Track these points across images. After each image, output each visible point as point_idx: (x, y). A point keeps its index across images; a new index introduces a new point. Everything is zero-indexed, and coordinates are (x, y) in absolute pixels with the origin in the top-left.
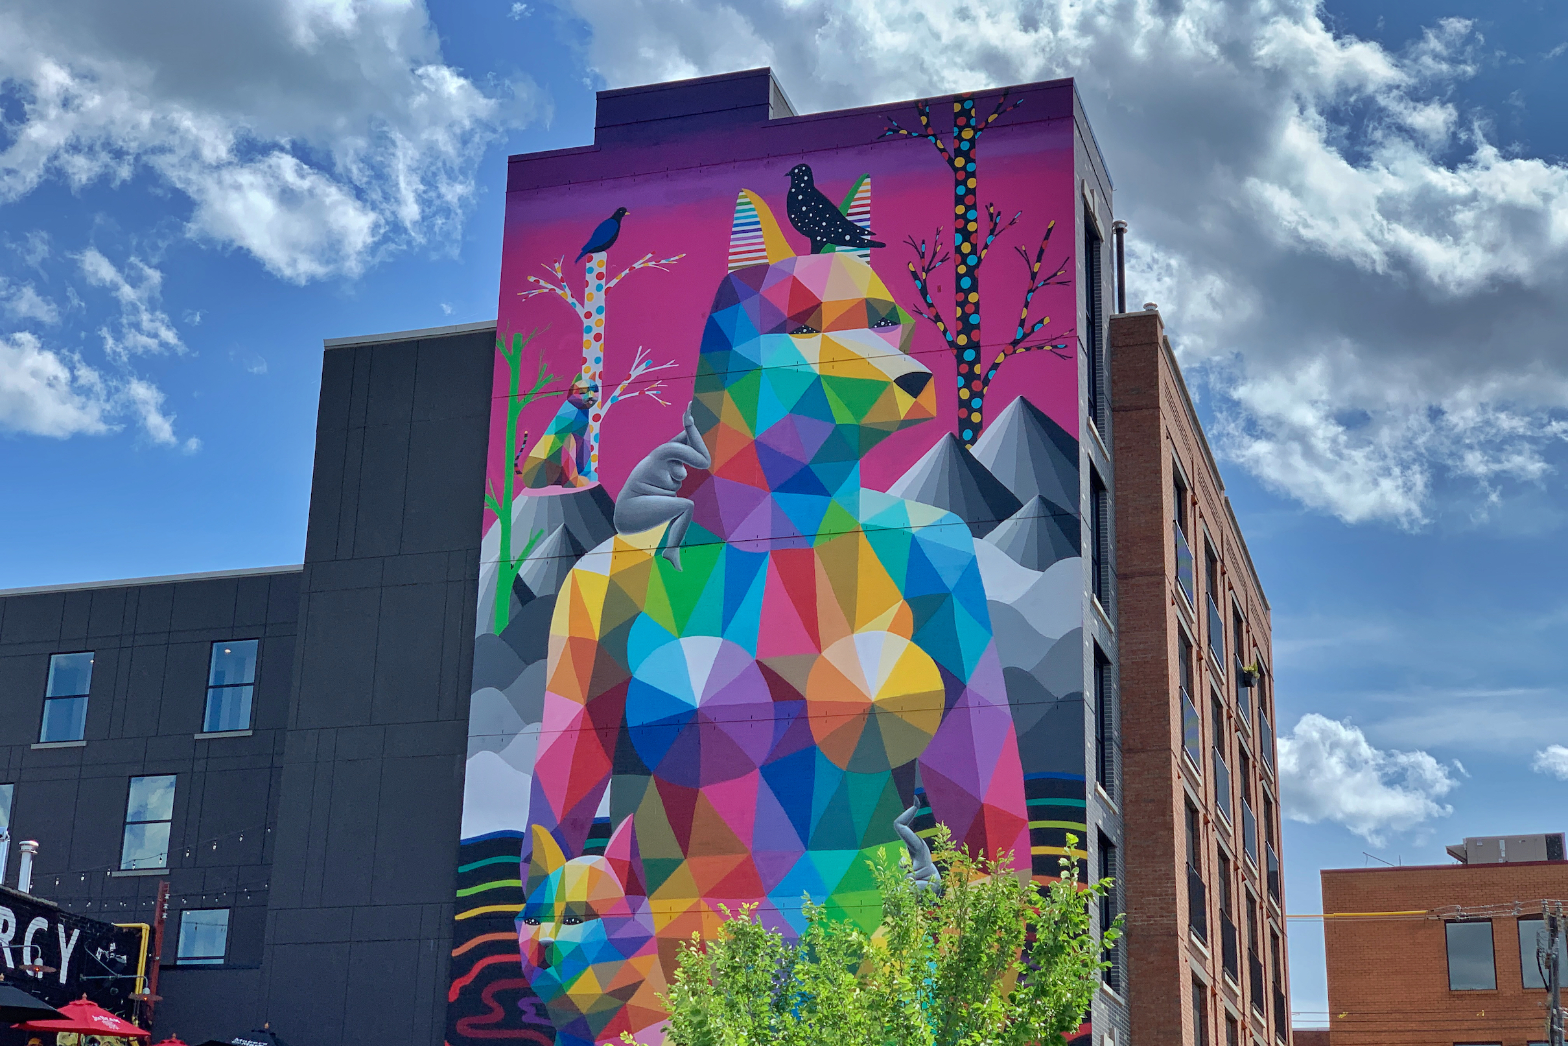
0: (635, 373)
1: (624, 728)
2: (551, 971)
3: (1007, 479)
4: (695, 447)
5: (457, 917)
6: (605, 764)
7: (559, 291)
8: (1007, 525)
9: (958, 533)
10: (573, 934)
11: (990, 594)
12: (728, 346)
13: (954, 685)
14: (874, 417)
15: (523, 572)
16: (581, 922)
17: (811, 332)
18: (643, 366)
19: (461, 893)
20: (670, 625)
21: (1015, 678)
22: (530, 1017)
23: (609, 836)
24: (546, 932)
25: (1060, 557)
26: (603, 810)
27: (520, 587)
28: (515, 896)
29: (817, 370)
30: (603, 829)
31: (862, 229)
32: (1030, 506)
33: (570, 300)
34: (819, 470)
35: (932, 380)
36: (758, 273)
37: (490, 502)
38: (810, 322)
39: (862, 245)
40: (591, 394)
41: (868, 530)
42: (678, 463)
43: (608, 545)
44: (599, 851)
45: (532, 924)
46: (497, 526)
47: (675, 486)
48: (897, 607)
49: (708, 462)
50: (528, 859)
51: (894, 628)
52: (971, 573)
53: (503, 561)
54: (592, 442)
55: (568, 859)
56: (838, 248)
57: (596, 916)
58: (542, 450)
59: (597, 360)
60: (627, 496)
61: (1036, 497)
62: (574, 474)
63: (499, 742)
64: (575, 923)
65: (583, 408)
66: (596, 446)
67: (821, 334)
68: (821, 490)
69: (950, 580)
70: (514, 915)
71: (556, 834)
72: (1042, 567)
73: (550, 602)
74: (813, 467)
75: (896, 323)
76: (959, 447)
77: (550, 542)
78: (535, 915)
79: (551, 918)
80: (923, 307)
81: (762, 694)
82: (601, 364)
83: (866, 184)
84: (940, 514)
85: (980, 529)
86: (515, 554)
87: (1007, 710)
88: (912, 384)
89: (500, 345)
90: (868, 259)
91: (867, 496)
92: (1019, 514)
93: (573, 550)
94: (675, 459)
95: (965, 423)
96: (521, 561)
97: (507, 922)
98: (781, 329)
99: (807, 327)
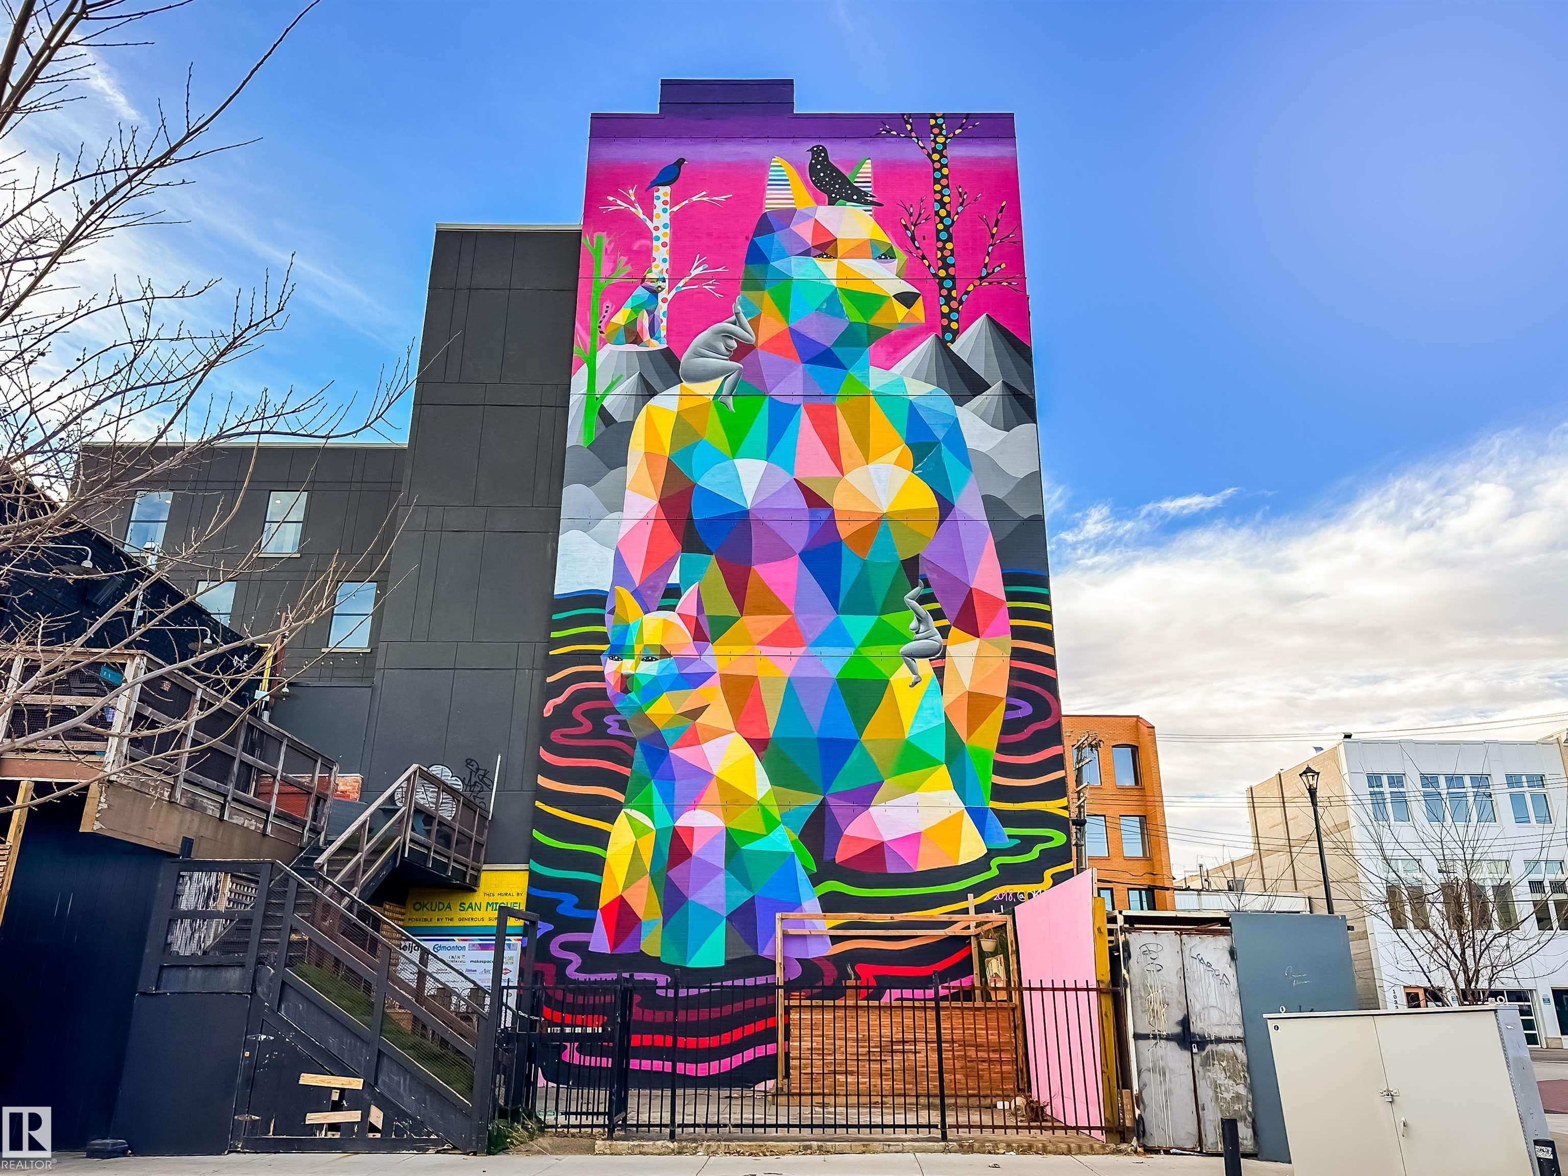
0: (694, 273)
1: (690, 519)
2: (632, 695)
3: (978, 367)
4: (742, 326)
5: (551, 653)
6: (676, 546)
7: (632, 209)
8: (978, 399)
9: (943, 402)
10: (651, 669)
11: (969, 445)
12: (768, 263)
13: (946, 506)
14: (878, 320)
15: (606, 403)
16: (656, 660)
17: (830, 257)
18: (701, 268)
19: (554, 635)
20: (726, 448)
21: (990, 502)
22: (614, 730)
23: (680, 598)
24: (627, 666)
25: (1020, 423)
26: (674, 578)
27: (603, 414)
28: (602, 638)
29: (835, 283)
30: (674, 592)
31: (866, 194)
32: (996, 388)
33: (642, 217)
34: (838, 351)
35: (921, 297)
36: (788, 215)
37: (578, 351)
38: (829, 251)
39: (866, 203)
40: (660, 283)
41: (877, 395)
42: (731, 338)
43: (676, 389)
44: (672, 608)
45: (616, 660)
46: (584, 369)
47: (728, 353)
48: (901, 449)
49: (753, 339)
50: (612, 612)
51: (898, 463)
52: (954, 428)
53: (590, 393)
54: (662, 317)
55: (646, 613)
56: (848, 203)
57: (669, 656)
58: (621, 318)
59: (664, 260)
60: (689, 358)
61: (1001, 382)
62: (646, 337)
63: (586, 525)
64: (652, 660)
65: (654, 293)
66: (665, 320)
67: (836, 260)
68: (840, 365)
69: (940, 434)
70: (601, 653)
71: (636, 594)
72: (1007, 429)
73: (629, 426)
74: (834, 350)
75: (893, 257)
76: (942, 344)
77: (629, 384)
78: (617, 653)
79: (632, 657)
80: (913, 249)
81: (800, 502)
82: (667, 263)
83: (868, 163)
84: (930, 388)
85: (960, 400)
86: (599, 389)
87: (987, 524)
88: (906, 299)
89: (585, 241)
90: (871, 213)
91: (874, 372)
92: (988, 392)
93: (647, 392)
94: (728, 335)
95: (947, 329)
96: (604, 396)
97: (595, 658)
98: (807, 253)
99: (827, 255)
